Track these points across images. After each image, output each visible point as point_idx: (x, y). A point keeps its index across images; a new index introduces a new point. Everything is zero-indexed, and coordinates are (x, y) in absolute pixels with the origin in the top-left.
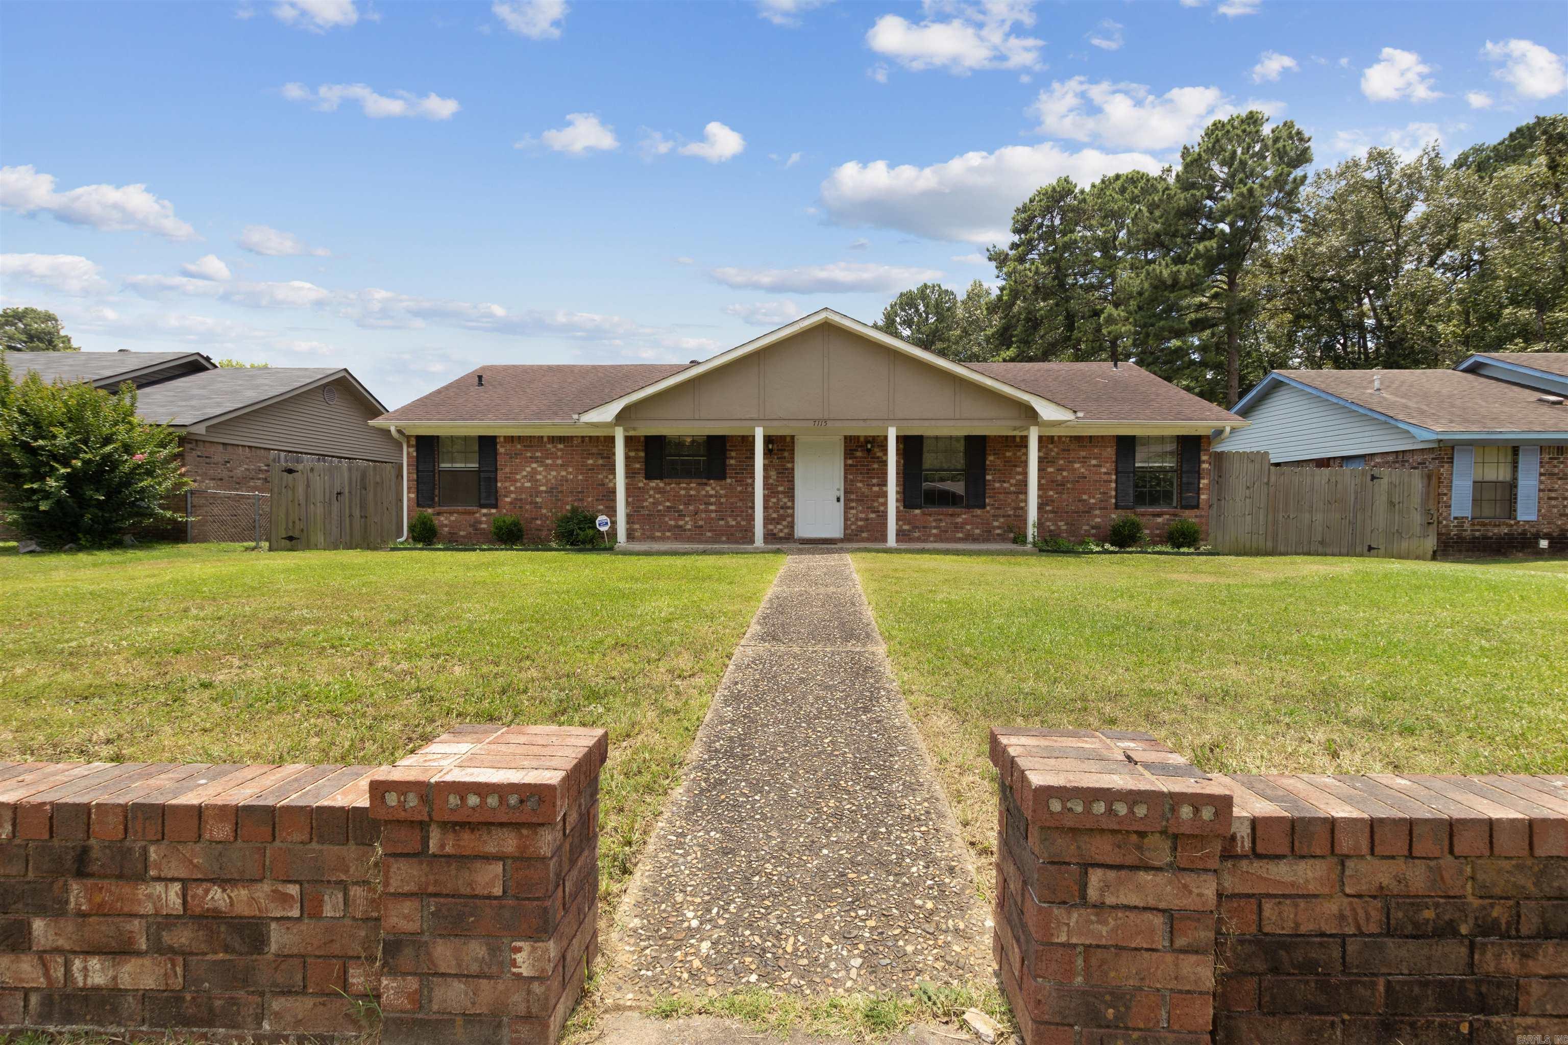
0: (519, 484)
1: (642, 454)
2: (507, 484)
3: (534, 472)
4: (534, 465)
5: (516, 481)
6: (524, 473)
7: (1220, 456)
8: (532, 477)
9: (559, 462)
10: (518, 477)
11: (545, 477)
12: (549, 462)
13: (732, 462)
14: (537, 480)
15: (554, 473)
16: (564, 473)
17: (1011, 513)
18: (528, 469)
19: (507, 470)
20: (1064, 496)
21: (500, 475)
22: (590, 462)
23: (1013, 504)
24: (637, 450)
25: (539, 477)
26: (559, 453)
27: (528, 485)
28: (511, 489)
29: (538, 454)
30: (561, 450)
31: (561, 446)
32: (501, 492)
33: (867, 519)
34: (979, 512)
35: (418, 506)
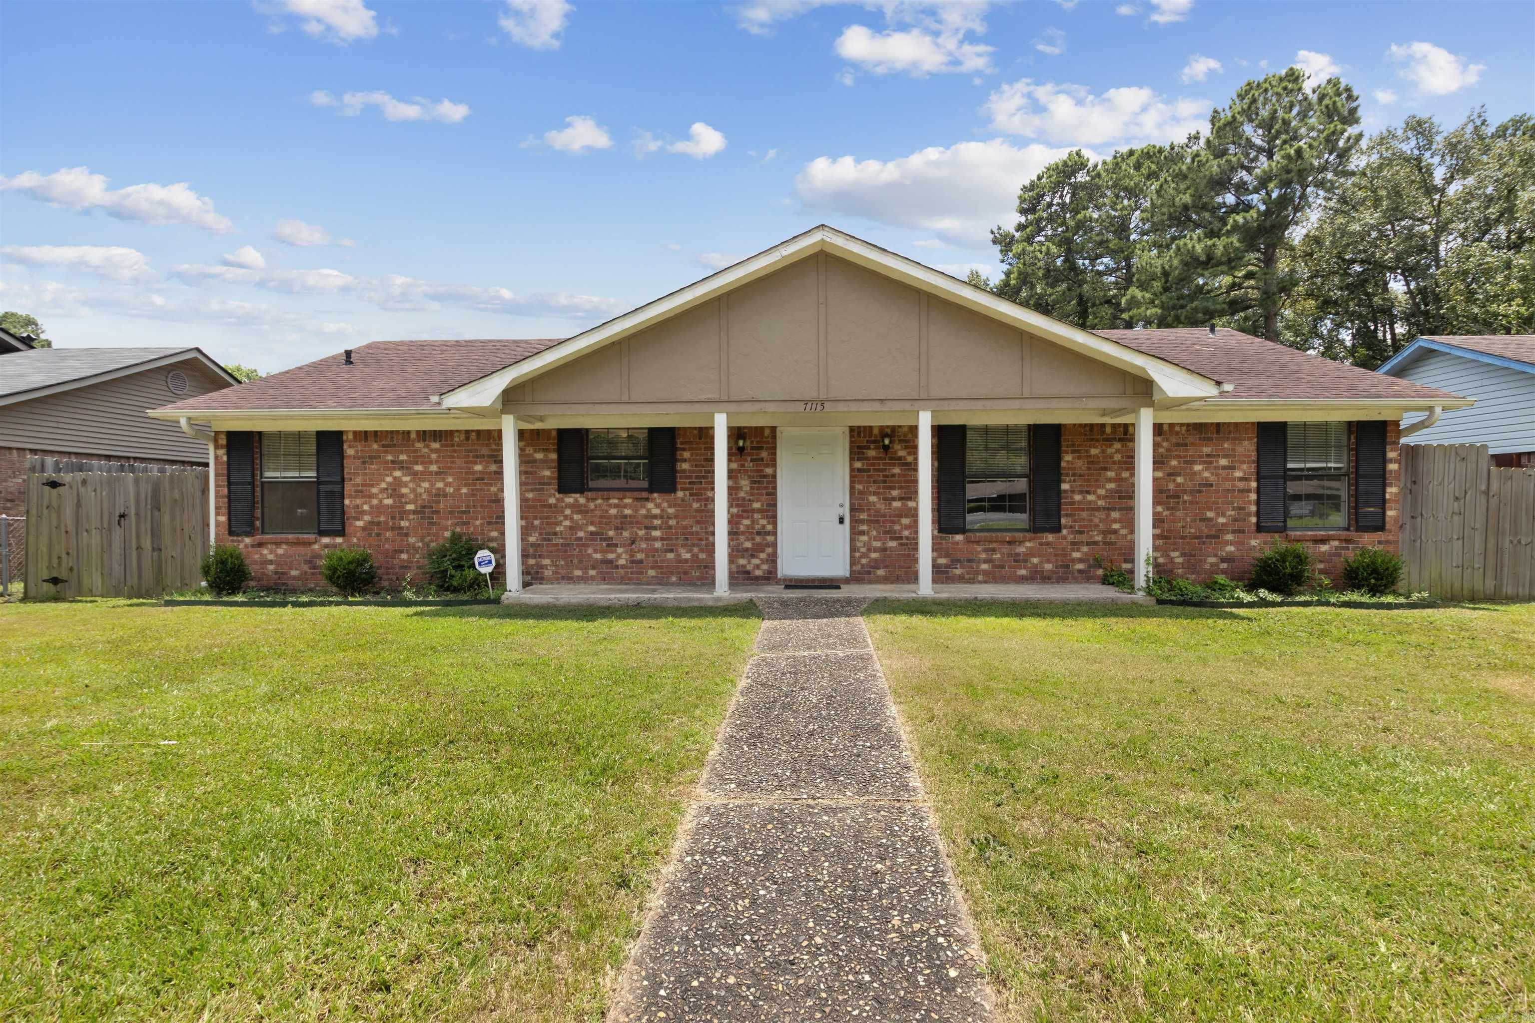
0: (375, 502)
1: (554, 456)
2: (359, 501)
3: (398, 483)
4: (398, 474)
5: (371, 496)
6: (383, 485)
7: (1413, 452)
8: (394, 490)
9: (434, 468)
10: (374, 490)
11: (413, 490)
12: (419, 468)
13: (685, 466)
14: (402, 496)
15: (426, 485)
16: (440, 485)
17: (1099, 538)
18: (389, 479)
19: (359, 480)
20: (1179, 514)
21: (348, 488)
22: (478, 468)
23: (1102, 526)
24: (546, 450)
25: (404, 490)
26: (434, 456)
27: (388, 502)
28: (366, 507)
29: (403, 457)
30: (436, 451)
31: (436, 445)
32: (350, 512)
33: (884, 550)
34: (1050, 537)
35: (231, 533)
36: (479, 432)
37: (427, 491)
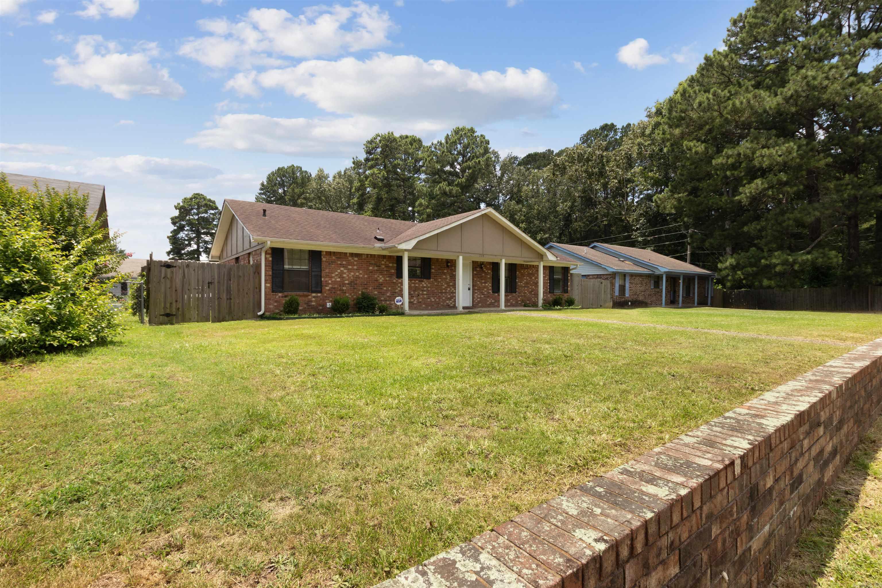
0: (333, 279)
1: (395, 265)
2: (327, 279)
3: (342, 273)
4: (342, 269)
5: (332, 277)
6: (337, 273)
8: (341, 275)
9: (355, 267)
10: (333, 275)
11: (348, 276)
12: (350, 267)
13: (433, 271)
14: (343, 277)
15: (352, 274)
16: (357, 274)
18: (339, 271)
19: (327, 271)
21: (323, 274)
22: (371, 268)
24: (392, 263)
25: (345, 275)
26: (355, 263)
27: (338, 280)
28: (330, 282)
29: (344, 263)
30: (356, 261)
31: (356, 259)
32: (324, 284)
33: (481, 298)
34: (514, 294)
35: (273, 292)
36: (371, 255)
37: (353, 276)
